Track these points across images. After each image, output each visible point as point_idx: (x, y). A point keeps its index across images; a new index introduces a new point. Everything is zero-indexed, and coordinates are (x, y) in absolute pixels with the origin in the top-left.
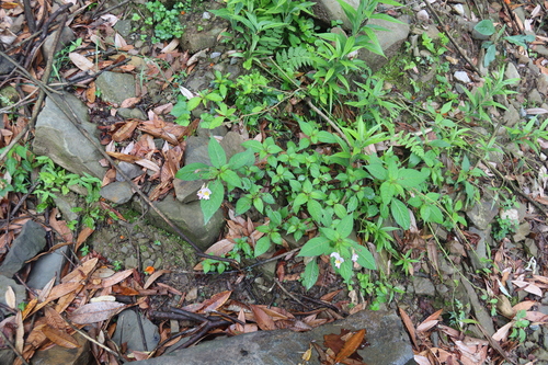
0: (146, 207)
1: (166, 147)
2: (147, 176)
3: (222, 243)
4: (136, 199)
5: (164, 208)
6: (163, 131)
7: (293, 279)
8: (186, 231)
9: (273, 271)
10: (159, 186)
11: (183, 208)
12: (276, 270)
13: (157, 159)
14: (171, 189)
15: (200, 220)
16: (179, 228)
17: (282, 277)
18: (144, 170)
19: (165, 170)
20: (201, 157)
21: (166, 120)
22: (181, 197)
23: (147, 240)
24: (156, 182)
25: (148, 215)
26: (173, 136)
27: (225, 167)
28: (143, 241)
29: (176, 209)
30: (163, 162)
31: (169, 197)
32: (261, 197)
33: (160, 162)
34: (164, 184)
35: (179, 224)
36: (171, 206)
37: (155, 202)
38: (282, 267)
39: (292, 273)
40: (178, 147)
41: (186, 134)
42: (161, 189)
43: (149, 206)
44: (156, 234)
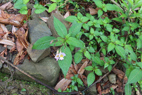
0: (12, 70)
1: (14, 30)
2: (8, 50)
3: (63, 81)
4: (5, 66)
5: (25, 68)
6: (10, 20)
7: (107, 92)
8: (42, 79)
9: (95, 91)
10: (18, 55)
11: (37, 66)
12: (97, 89)
13: (11, 38)
14: (27, 55)
15: (49, 71)
16: (37, 78)
17: (100, 92)
18: (5, 46)
19: (18, 44)
20: (40, 32)
21: (9, 13)
22: (35, 59)
23: (17, 90)
24: (15, 52)
25: (15, 75)
26: (17, 22)
27: (68, 36)
28: (14, 91)
29: (33, 67)
30: (16, 39)
31: (26, 61)
32: (87, 50)
33: (13, 39)
34: (21, 53)
35: (37, 77)
36: (29, 66)
37: (18, 65)
38: (99, 87)
39: (105, 89)
40: (22, 28)
41: (25, 19)
42: (19, 57)
43: (14, 69)
44: (21, 85)
